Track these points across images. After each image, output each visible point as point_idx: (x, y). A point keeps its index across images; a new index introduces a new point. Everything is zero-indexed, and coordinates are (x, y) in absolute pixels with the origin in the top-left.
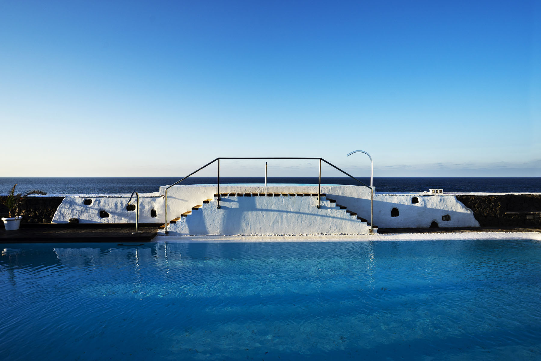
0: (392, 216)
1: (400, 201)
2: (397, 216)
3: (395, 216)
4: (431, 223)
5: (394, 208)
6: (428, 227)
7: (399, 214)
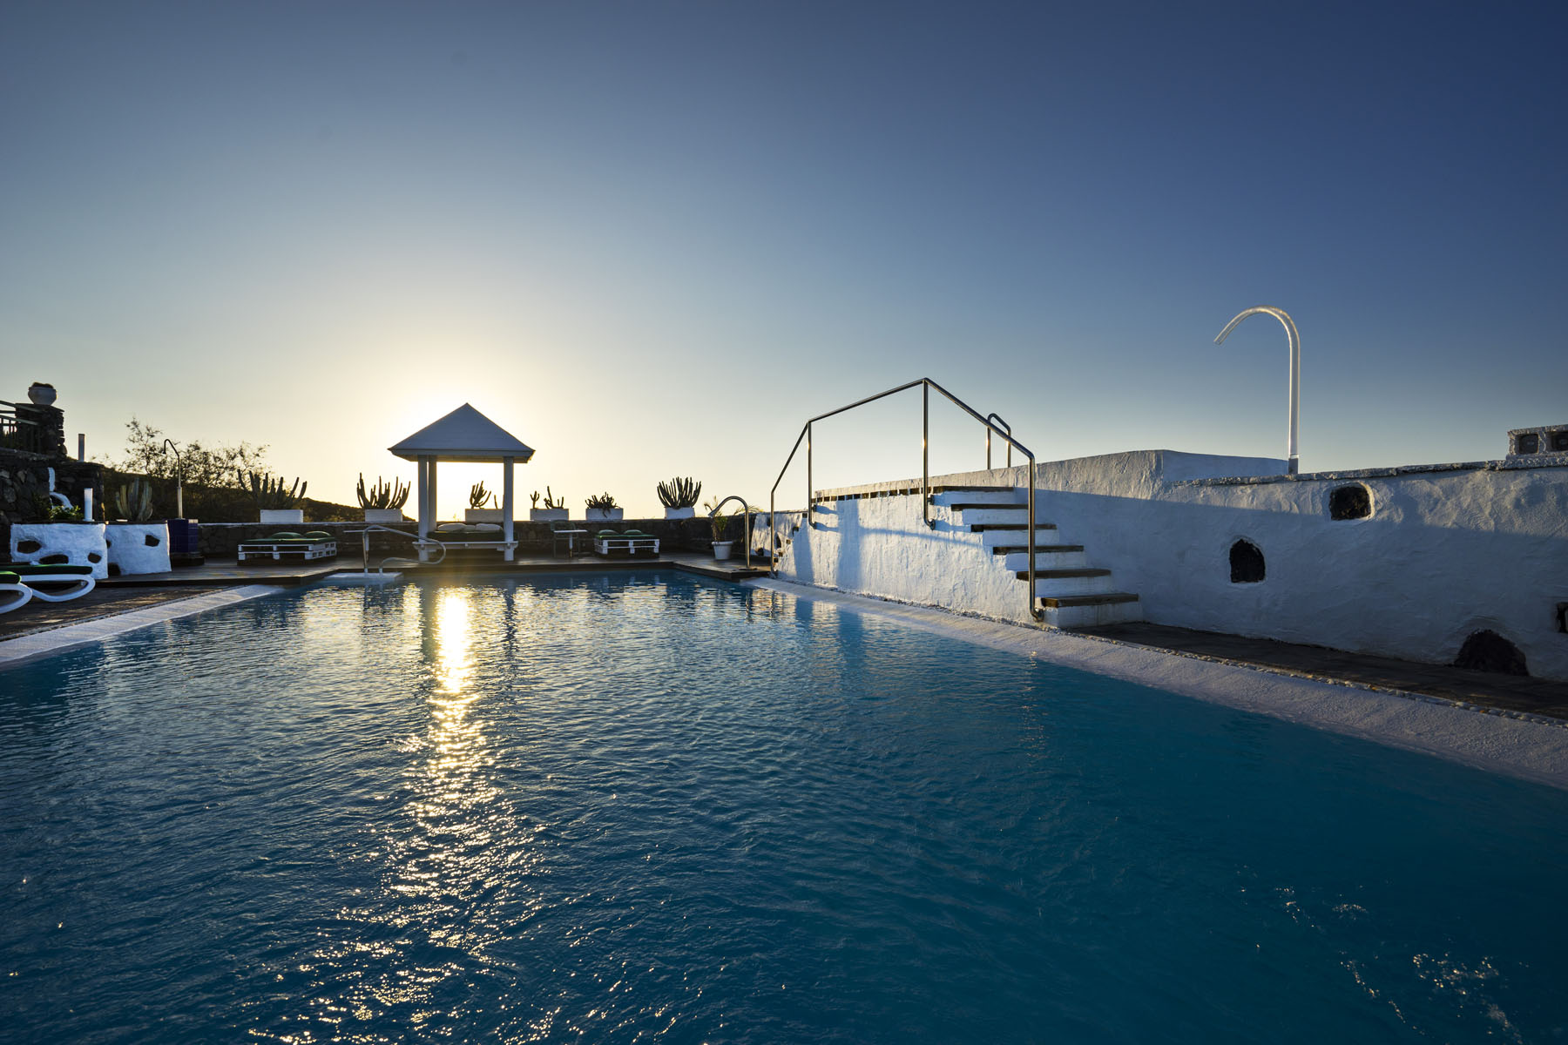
0: (1236, 578)
2: (1256, 580)
3: (1248, 580)
4: (1463, 638)
5: (1242, 540)
6: (1443, 659)
7: (1266, 570)
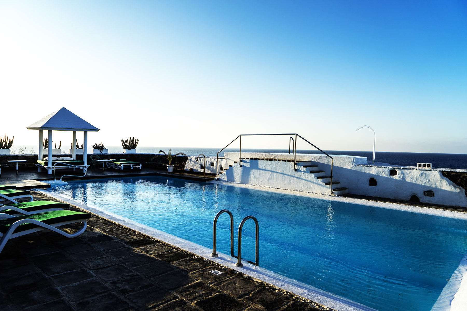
0: (370, 185)
1: (377, 172)
3: (373, 186)
4: (411, 196)
5: (372, 178)
6: (407, 200)
7: (377, 184)
